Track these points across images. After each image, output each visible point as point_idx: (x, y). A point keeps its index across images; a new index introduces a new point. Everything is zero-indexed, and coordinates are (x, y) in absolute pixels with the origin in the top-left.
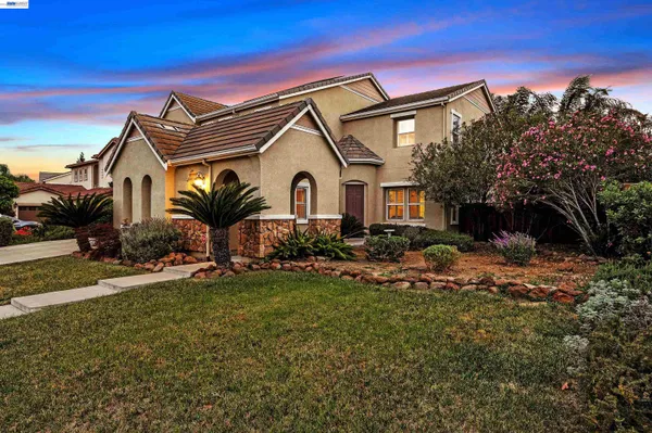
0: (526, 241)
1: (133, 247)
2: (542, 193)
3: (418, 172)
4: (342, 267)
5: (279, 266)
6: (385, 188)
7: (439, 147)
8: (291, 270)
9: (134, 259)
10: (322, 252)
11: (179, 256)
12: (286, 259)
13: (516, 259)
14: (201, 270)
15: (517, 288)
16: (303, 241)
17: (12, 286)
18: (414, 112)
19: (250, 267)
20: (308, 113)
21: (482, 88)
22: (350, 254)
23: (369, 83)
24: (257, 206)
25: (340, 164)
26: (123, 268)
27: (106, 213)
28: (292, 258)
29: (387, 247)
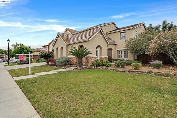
0: (159, 62)
1: (59, 63)
2: (163, 50)
3: (127, 46)
4: (110, 68)
5: (94, 68)
6: (118, 50)
7: (132, 39)
8: (97, 69)
9: (59, 66)
10: (104, 65)
11: (70, 65)
12: (95, 66)
13: (157, 67)
14: (75, 68)
15: (160, 73)
16: (99, 62)
17: (34, 71)
18: (126, 31)
19: (87, 68)
20: (100, 31)
21: (143, 24)
22: (111, 66)
23: (113, 24)
24: (89, 53)
25: (108, 43)
26: (57, 68)
27: (53, 56)
28: (97, 66)
29: (121, 64)
